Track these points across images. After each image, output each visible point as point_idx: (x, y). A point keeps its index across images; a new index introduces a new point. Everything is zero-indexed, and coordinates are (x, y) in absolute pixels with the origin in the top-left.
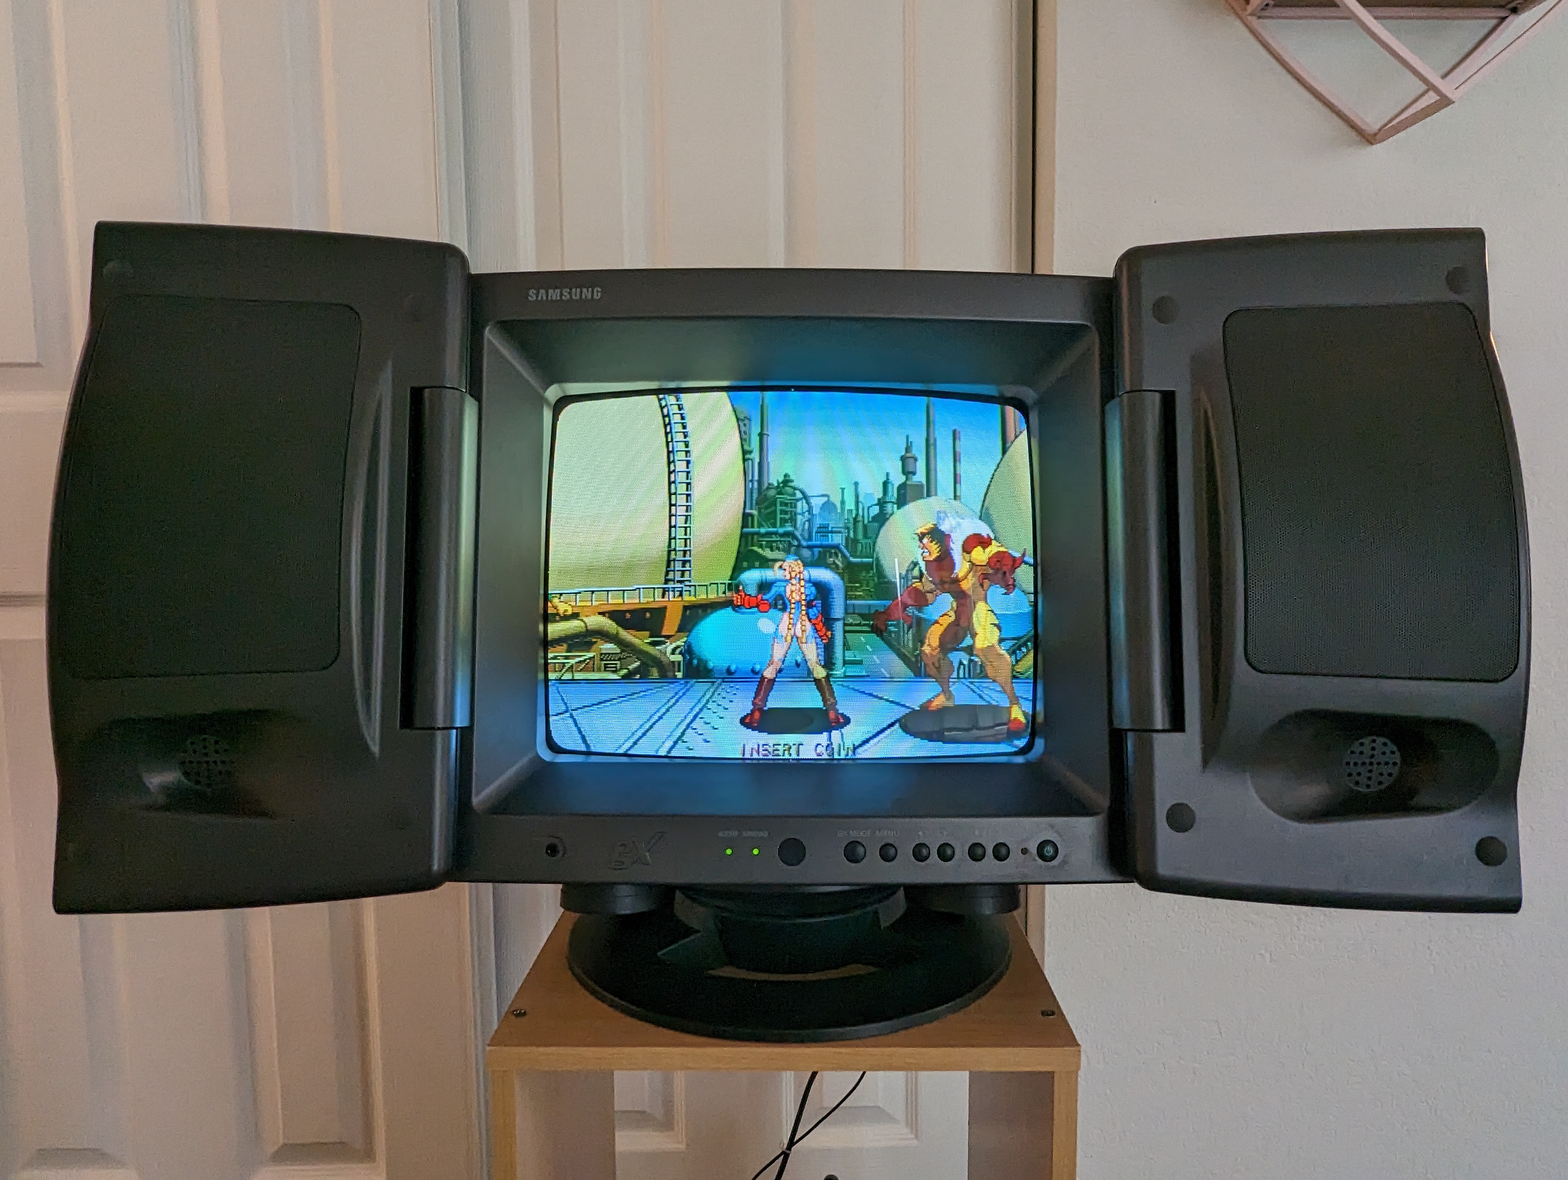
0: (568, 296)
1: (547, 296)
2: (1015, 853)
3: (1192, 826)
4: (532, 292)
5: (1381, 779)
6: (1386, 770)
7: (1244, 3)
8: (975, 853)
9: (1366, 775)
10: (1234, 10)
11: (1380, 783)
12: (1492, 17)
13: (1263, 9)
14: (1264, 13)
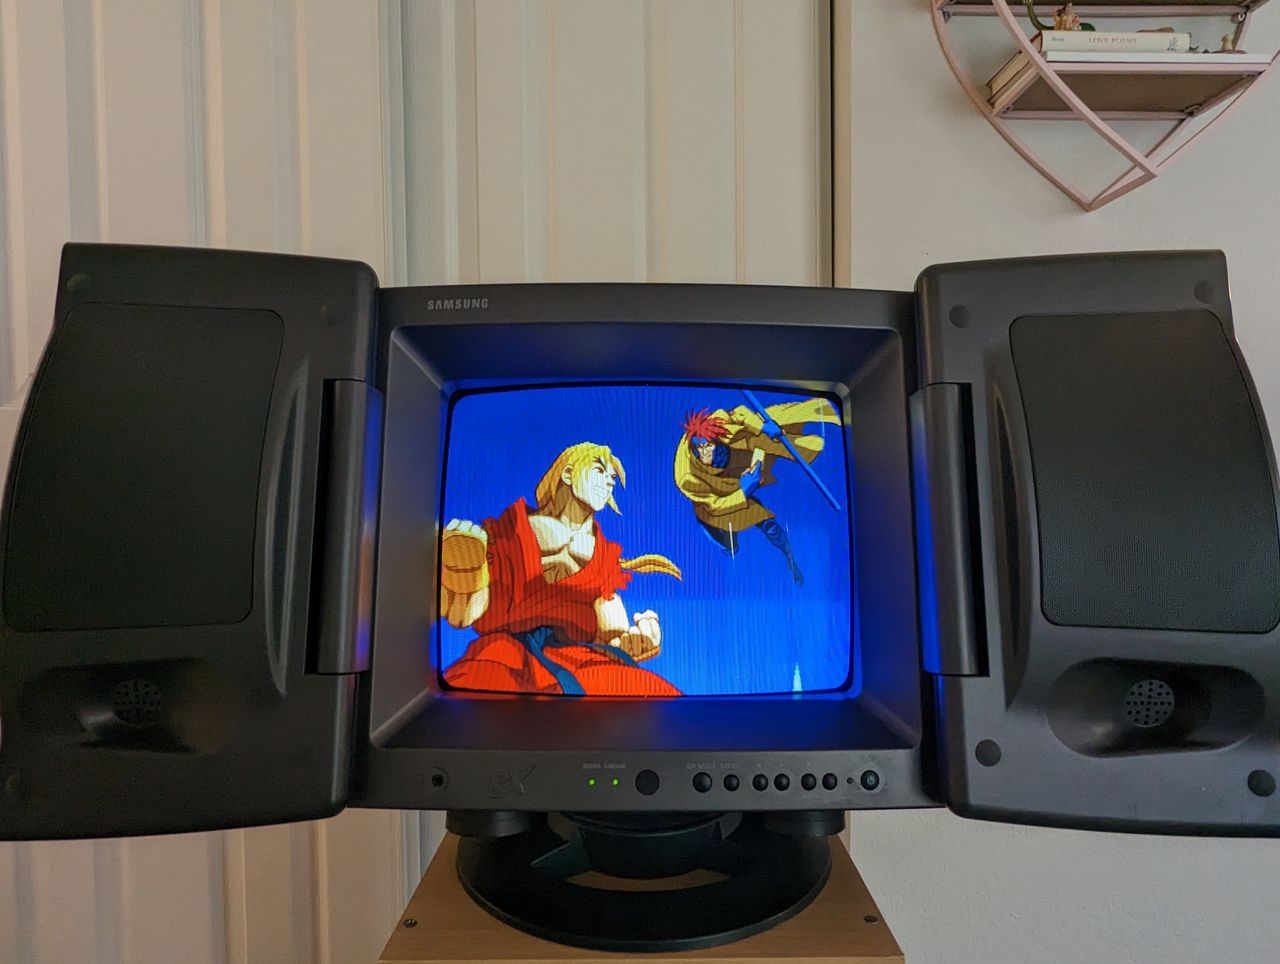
0: (460, 306)
1: (443, 306)
2: (842, 782)
3: (999, 758)
4: (430, 303)
5: (1157, 716)
6: (1161, 709)
7: (990, 107)
8: (808, 783)
9: (1144, 713)
10: (983, 113)
11: (1157, 720)
12: (1174, 119)
13: (1005, 112)
14: (1005, 115)
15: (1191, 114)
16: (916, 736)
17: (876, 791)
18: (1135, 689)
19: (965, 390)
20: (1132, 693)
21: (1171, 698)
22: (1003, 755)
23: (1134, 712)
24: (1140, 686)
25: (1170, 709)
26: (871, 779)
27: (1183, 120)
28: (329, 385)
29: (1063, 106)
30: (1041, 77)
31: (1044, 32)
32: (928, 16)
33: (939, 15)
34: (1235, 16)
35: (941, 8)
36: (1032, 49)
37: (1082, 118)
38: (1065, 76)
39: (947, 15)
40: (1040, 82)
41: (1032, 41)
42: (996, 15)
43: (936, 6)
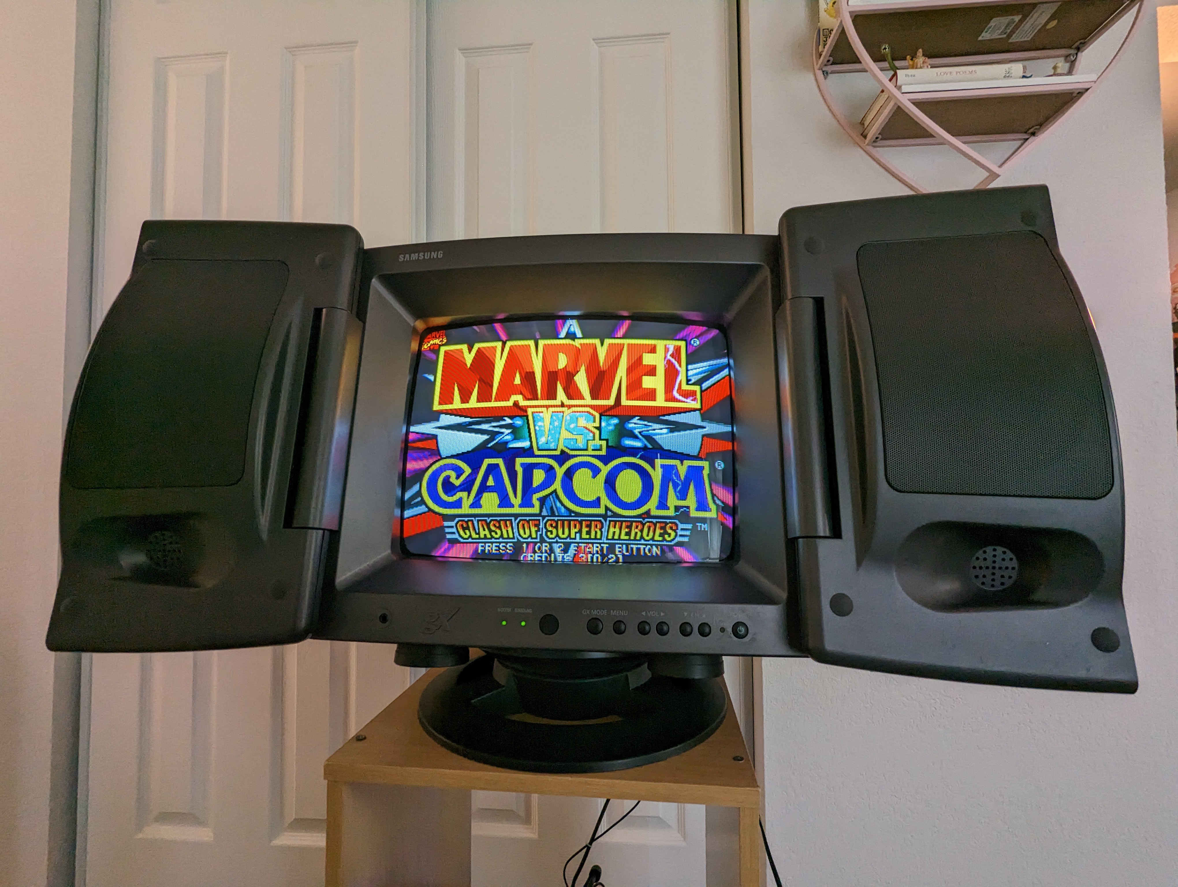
0: (422, 257)
1: (410, 258)
2: (715, 630)
3: (851, 610)
4: (401, 257)
5: (1003, 580)
6: (1006, 574)
7: (863, 138)
8: (685, 630)
9: (989, 577)
10: (858, 144)
11: (1002, 584)
12: (1020, 139)
13: (874, 142)
14: (875, 144)
15: (1033, 134)
16: (783, 595)
17: (746, 639)
18: (980, 554)
19: (819, 303)
20: (978, 559)
21: (1015, 563)
22: (855, 608)
23: (981, 576)
24: (985, 552)
25: (1014, 574)
26: (742, 630)
27: (1027, 139)
28: (318, 312)
29: (924, 134)
30: (899, 107)
31: (898, 71)
32: (811, 77)
33: (820, 74)
34: (1067, 57)
35: (820, 69)
36: (890, 86)
37: (943, 142)
38: (919, 104)
39: (825, 74)
40: (899, 111)
41: (890, 80)
42: (865, 71)
43: (817, 67)
